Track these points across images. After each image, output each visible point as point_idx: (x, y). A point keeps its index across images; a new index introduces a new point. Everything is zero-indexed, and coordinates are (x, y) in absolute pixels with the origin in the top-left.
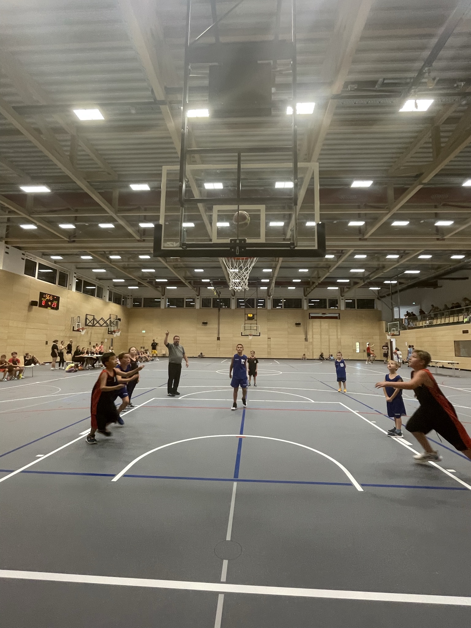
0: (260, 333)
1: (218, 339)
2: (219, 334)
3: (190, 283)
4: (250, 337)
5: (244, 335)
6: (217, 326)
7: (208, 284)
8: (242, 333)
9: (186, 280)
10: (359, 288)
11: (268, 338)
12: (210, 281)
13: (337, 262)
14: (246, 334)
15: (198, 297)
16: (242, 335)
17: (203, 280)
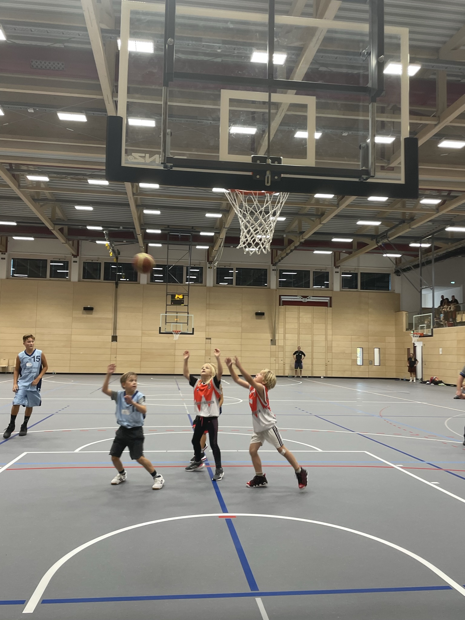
0: (193, 329)
1: (114, 338)
2: (115, 329)
3: (61, 230)
4: (176, 337)
5: (164, 332)
6: (111, 316)
7: (99, 235)
8: (160, 328)
9: (55, 224)
10: (365, 253)
11: (207, 339)
12: (103, 230)
13: (338, 205)
14: (167, 331)
15: (75, 259)
16: (160, 333)
17: (89, 228)
